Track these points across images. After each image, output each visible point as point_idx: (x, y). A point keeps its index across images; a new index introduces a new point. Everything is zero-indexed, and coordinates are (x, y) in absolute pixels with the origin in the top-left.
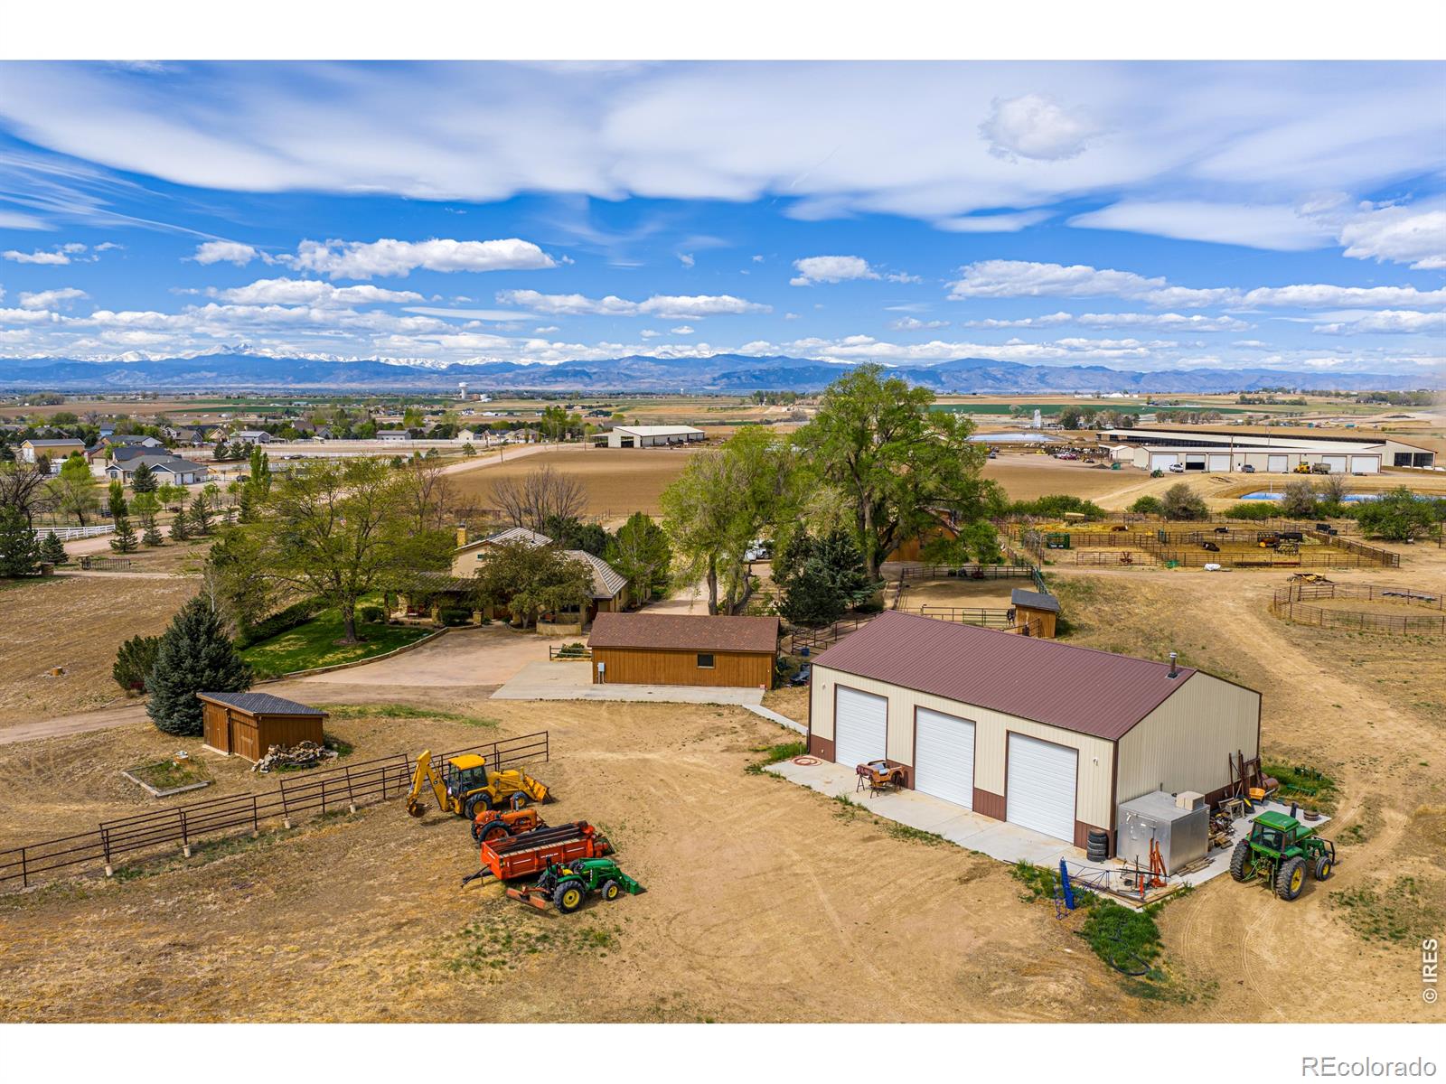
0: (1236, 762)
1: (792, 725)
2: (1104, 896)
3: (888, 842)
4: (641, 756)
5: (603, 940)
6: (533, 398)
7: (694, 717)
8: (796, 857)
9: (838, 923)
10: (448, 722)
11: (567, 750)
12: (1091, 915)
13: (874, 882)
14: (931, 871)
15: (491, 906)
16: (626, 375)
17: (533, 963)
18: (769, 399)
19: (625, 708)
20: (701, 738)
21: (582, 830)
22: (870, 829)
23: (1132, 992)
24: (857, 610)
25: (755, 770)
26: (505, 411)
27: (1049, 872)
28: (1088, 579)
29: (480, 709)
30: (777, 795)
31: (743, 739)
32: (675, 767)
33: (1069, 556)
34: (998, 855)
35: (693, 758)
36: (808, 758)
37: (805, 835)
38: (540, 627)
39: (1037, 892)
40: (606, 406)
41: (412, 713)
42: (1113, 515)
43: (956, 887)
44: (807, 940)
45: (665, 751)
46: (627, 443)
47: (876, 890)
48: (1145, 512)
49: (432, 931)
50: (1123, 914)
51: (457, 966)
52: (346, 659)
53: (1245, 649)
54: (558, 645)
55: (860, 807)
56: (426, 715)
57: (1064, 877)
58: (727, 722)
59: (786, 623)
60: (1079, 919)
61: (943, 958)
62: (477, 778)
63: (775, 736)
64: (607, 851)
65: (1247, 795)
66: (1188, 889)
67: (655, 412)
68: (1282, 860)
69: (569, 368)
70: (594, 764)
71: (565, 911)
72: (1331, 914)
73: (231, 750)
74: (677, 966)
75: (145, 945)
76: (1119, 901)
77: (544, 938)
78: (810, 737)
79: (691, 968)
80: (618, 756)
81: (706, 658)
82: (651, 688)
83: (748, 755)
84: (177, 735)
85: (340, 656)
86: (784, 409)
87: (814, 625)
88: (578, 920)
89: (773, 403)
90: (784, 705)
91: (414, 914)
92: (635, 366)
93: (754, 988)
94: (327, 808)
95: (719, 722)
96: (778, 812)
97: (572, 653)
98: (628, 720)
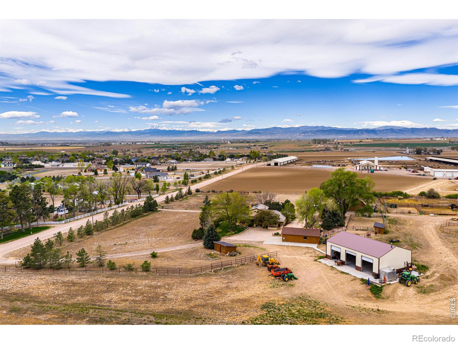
0: (406, 263)
1: (323, 252)
2: (375, 284)
3: (339, 274)
4: (294, 257)
5: (292, 285)
6: (243, 142)
7: (303, 250)
8: (323, 275)
9: (330, 285)
10: (256, 248)
11: (280, 255)
12: (372, 287)
13: (336, 280)
14: (346, 279)
15: (274, 280)
16: (271, 133)
17: (282, 288)
18: (318, 142)
19: (289, 247)
20: (305, 254)
21: (287, 269)
22: (336, 272)
23: (375, 297)
24: (339, 225)
25: (316, 260)
26: (236, 147)
27: (366, 280)
28: (398, 218)
29: (261, 246)
30: (320, 265)
31: (313, 254)
32: (300, 259)
33: (395, 210)
34: (358, 277)
35: (304, 258)
36: (326, 259)
37: (325, 272)
38: (269, 228)
39: (364, 283)
40: (266, 145)
41: (249, 246)
42: (412, 196)
43: (350, 281)
44: (324, 287)
45: (298, 256)
46: (276, 164)
47: (336, 281)
48: (422, 196)
49: (266, 283)
50: (377, 287)
51: (271, 287)
52: (231, 234)
53: (427, 239)
54: (274, 232)
55: (335, 268)
56: (252, 247)
57: (369, 281)
58: (310, 251)
59: (322, 229)
60: (369, 287)
61: (346, 291)
62: (267, 259)
63: (319, 254)
64: (291, 273)
65: (408, 270)
66: (390, 284)
67: (282, 147)
68: (407, 280)
69: (254, 131)
70: (286, 258)
71: (286, 281)
72: (414, 289)
73: (220, 252)
74: (304, 289)
75: (224, 282)
76: (377, 285)
77: (283, 285)
78: (326, 255)
79: (306, 290)
80: (290, 257)
81: (305, 238)
82: (294, 243)
83: (314, 258)
84: (209, 249)
85: (230, 233)
86: (323, 146)
87: (329, 230)
88: (288, 283)
89: (319, 143)
90: (321, 248)
91: (262, 280)
92: (275, 130)
93: (316, 293)
94: (242, 263)
95: (308, 251)
96: (320, 268)
97: (277, 234)
98: (290, 250)
